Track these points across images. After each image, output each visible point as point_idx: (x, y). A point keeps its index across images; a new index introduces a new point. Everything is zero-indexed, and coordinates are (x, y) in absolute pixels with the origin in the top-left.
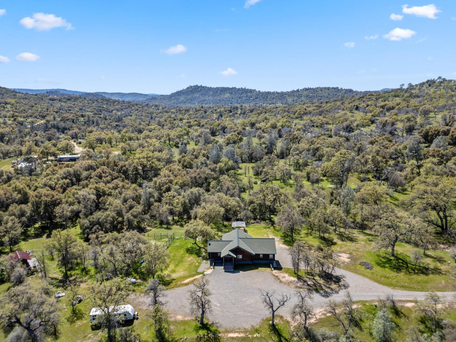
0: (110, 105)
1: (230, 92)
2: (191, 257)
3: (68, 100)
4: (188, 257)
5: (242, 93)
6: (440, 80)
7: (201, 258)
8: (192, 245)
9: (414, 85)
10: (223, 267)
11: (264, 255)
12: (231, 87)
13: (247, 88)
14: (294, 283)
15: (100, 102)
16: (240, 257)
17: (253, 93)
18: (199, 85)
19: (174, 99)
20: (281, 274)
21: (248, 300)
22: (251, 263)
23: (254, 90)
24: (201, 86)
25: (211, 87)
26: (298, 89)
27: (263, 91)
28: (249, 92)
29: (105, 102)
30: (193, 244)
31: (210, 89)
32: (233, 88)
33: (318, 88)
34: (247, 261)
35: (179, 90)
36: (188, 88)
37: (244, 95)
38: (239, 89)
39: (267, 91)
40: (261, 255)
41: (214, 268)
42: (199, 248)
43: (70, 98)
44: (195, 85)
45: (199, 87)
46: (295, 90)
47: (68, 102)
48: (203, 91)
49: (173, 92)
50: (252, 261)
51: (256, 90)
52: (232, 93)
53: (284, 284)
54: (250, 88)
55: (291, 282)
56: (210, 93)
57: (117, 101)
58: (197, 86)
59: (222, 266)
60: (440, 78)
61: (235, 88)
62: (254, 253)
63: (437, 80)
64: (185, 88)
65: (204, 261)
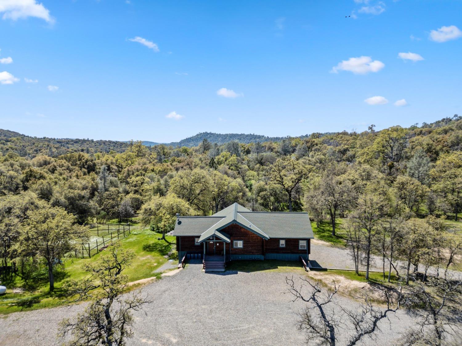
0: (117, 147)
1: (239, 138)
2: (149, 256)
3: (75, 142)
4: (142, 256)
5: (251, 139)
6: (457, 118)
7: (166, 256)
8: (157, 241)
9: (429, 124)
10: (202, 265)
11: (288, 241)
12: (240, 133)
13: (255, 134)
14: (364, 292)
15: (107, 144)
16: (240, 244)
17: (262, 138)
18: (208, 132)
19: (184, 146)
20: (327, 276)
21: (253, 327)
22: (262, 257)
23: (263, 136)
24: (211, 133)
25: (220, 134)
26: (307, 135)
27: (272, 137)
28: (258, 138)
29: (112, 145)
30: (159, 239)
31: (219, 136)
32: (242, 134)
33: (327, 133)
34: (253, 253)
35: (189, 137)
36: (198, 135)
37: (253, 140)
38: (247, 136)
39: (275, 137)
40: (282, 242)
41: (184, 267)
42: (167, 244)
43: (78, 141)
44: (205, 132)
45: (208, 134)
46: (304, 135)
47: (75, 145)
48: (212, 138)
49: (183, 139)
50: (263, 254)
51: (265, 136)
52: (240, 139)
53: (340, 295)
54: (258, 134)
55: (356, 290)
56: (220, 139)
57: (124, 144)
58: (206, 133)
59: (202, 263)
60: (456, 116)
61: (244, 134)
62: (267, 236)
63: (452, 118)
64: (195, 135)
65: (171, 261)
